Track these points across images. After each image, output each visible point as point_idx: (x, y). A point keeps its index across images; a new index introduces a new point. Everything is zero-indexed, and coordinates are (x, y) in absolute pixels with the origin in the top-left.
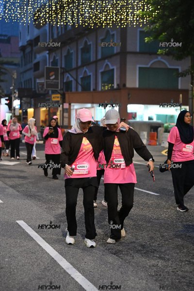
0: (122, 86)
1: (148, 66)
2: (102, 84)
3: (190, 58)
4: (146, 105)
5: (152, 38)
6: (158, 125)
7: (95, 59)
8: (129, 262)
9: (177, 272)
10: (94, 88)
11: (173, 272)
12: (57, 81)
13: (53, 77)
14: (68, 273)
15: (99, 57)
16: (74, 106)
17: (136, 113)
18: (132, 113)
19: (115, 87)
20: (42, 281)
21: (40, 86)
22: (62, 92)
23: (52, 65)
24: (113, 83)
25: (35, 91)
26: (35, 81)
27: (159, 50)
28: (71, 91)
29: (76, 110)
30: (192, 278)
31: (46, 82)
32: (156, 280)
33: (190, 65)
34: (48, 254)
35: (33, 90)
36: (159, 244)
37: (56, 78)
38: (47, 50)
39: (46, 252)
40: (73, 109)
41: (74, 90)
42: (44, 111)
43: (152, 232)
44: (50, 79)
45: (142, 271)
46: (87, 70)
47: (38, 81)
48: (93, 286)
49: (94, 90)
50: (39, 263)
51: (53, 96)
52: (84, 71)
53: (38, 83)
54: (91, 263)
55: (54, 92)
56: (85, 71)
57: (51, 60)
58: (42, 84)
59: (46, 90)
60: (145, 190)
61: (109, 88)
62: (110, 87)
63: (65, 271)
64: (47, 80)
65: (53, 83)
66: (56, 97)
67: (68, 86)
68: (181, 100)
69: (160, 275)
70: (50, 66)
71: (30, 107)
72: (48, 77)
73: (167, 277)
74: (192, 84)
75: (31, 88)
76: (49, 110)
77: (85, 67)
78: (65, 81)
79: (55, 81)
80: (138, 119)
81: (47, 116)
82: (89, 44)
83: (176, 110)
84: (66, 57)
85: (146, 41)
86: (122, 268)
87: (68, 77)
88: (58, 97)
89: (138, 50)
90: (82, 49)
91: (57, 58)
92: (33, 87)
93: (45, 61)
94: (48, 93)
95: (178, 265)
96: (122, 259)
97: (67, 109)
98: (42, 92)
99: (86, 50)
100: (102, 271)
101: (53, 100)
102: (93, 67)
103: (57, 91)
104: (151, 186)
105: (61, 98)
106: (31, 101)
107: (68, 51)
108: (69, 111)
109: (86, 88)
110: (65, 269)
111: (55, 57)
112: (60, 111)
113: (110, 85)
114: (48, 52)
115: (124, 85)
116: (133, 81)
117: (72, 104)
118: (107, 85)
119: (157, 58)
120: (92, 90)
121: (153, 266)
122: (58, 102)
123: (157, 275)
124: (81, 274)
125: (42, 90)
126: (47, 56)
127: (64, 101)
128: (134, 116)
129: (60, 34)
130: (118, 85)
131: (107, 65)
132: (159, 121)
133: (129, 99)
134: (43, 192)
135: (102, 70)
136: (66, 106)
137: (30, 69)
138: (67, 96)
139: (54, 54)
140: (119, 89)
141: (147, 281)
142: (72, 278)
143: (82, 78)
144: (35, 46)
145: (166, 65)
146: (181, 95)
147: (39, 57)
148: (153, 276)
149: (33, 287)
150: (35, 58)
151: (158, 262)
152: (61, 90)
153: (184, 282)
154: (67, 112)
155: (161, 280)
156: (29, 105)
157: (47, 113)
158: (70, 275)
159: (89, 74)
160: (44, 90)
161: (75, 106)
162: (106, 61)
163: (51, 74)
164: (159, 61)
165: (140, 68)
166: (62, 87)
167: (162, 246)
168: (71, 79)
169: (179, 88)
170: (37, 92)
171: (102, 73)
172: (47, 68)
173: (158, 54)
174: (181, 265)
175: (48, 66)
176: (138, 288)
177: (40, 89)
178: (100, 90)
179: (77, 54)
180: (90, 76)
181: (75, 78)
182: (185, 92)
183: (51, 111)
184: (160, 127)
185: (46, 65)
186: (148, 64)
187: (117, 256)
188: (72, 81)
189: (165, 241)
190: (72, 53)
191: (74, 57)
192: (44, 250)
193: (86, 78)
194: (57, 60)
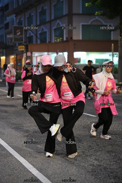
0: (70, 39)
1: (89, 23)
2: (55, 37)
3: (119, 17)
4: (87, 52)
5: (90, 4)
6: (96, 67)
7: (49, 20)
8: (73, 163)
9: (107, 169)
10: (49, 40)
11: (104, 169)
12: (22, 36)
13: (19, 33)
14: (29, 171)
15: (53, 18)
16: (34, 54)
17: (80, 59)
18: (77, 59)
19: (65, 39)
20: (11, 177)
21: (10, 40)
22: (26, 44)
23: (18, 25)
24: (63, 37)
25: (6, 44)
26: (6, 37)
27: (96, 12)
28: (32, 43)
29: (36, 57)
30: (117, 173)
31: (14, 37)
32: (92, 175)
33: (119, 22)
34: (16, 158)
35: (5, 43)
36: (95, 151)
37: (21, 34)
38: (15, 14)
39: (15, 158)
40: (34, 56)
41: (34, 42)
42: (13, 58)
43: (90, 142)
44: (16, 35)
45: (82, 169)
46: (44, 28)
47: (8, 36)
48: (47, 179)
49: (49, 42)
50: (10, 165)
51: (19, 47)
52: (41, 28)
53: (8, 38)
54: (46, 164)
55: (20, 44)
56: (43, 29)
57: (18, 21)
58: (11, 39)
59: (14, 43)
60: (86, 113)
61: (61, 41)
62: (61, 39)
63: (28, 170)
64: (15, 36)
65: (19, 38)
66: (21, 48)
67: (30, 40)
68: (113, 48)
69: (95, 171)
70: (17, 26)
71: (3, 56)
72: (15, 34)
73: (100, 172)
74: (121, 36)
75: (3, 42)
76: (16, 58)
77: (42, 26)
78: (28, 36)
79: (20, 36)
80: (82, 62)
81: (15, 62)
82: (45, 8)
83: (110, 55)
84: (28, 18)
85: (86, 6)
86: (68, 167)
87: (30, 33)
88: (23, 48)
89: (81, 12)
90: (40, 12)
91: (21, 19)
92: (4, 41)
93: (13, 22)
94: (16, 45)
95: (108, 164)
96: (68, 161)
97: (29, 56)
98: (11, 44)
99: (43, 13)
100: (54, 169)
101: (19, 50)
102: (48, 25)
103: (22, 43)
104: (90, 110)
105: (25, 48)
106: (3, 51)
107: (30, 14)
108: (31, 58)
109: (43, 41)
110: (28, 169)
111: (20, 19)
112: (25, 58)
113: (61, 38)
114: (15, 15)
115: (71, 38)
116: (78, 35)
117: (33, 53)
118: (59, 39)
119: (95, 18)
120: (47, 42)
121: (90, 165)
122: (23, 51)
123: (93, 171)
124: (39, 171)
125: (11, 43)
126: (15, 18)
127: (27, 51)
128: (79, 60)
129: (24, 2)
130: (67, 38)
131: (58, 24)
132: (98, 64)
133: (75, 48)
134: (12, 116)
135: (55, 27)
136: (29, 54)
137: (2, 28)
138: (29, 47)
139: (19, 17)
140: (67, 41)
141: (85, 176)
142: (33, 174)
143: (40, 34)
144: (6, 11)
145: (102, 23)
146: (113, 45)
147: (8, 19)
148: (90, 172)
149: (5, 181)
150: (6, 20)
151: (94, 163)
152: (25, 42)
153: (112, 176)
154: (30, 59)
155: (95, 175)
156: (2, 54)
157: (15, 59)
158: (31, 173)
159: (45, 31)
160: (12, 43)
161: (36, 54)
162: (58, 21)
163: (17, 31)
164: (97, 20)
165: (83, 25)
166: (26, 41)
167: (97, 152)
168: (32, 34)
169: (112, 39)
170: (8, 44)
171: (55, 30)
172: (14, 27)
173: (96, 15)
174: (110, 164)
175: (15, 25)
176: (79, 181)
177: (10, 43)
178: (54, 42)
179: (36, 16)
180: (46, 32)
181: (35, 33)
182: (116, 42)
183: (18, 58)
184: (98, 68)
185: (14, 25)
186: (88, 23)
187: (65, 159)
188: (33, 36)
189: (99, 148)
190: (33, 16)
191: (34, 18)
192: (13, 156)
193: (43, 34)
194: (22, 20)
